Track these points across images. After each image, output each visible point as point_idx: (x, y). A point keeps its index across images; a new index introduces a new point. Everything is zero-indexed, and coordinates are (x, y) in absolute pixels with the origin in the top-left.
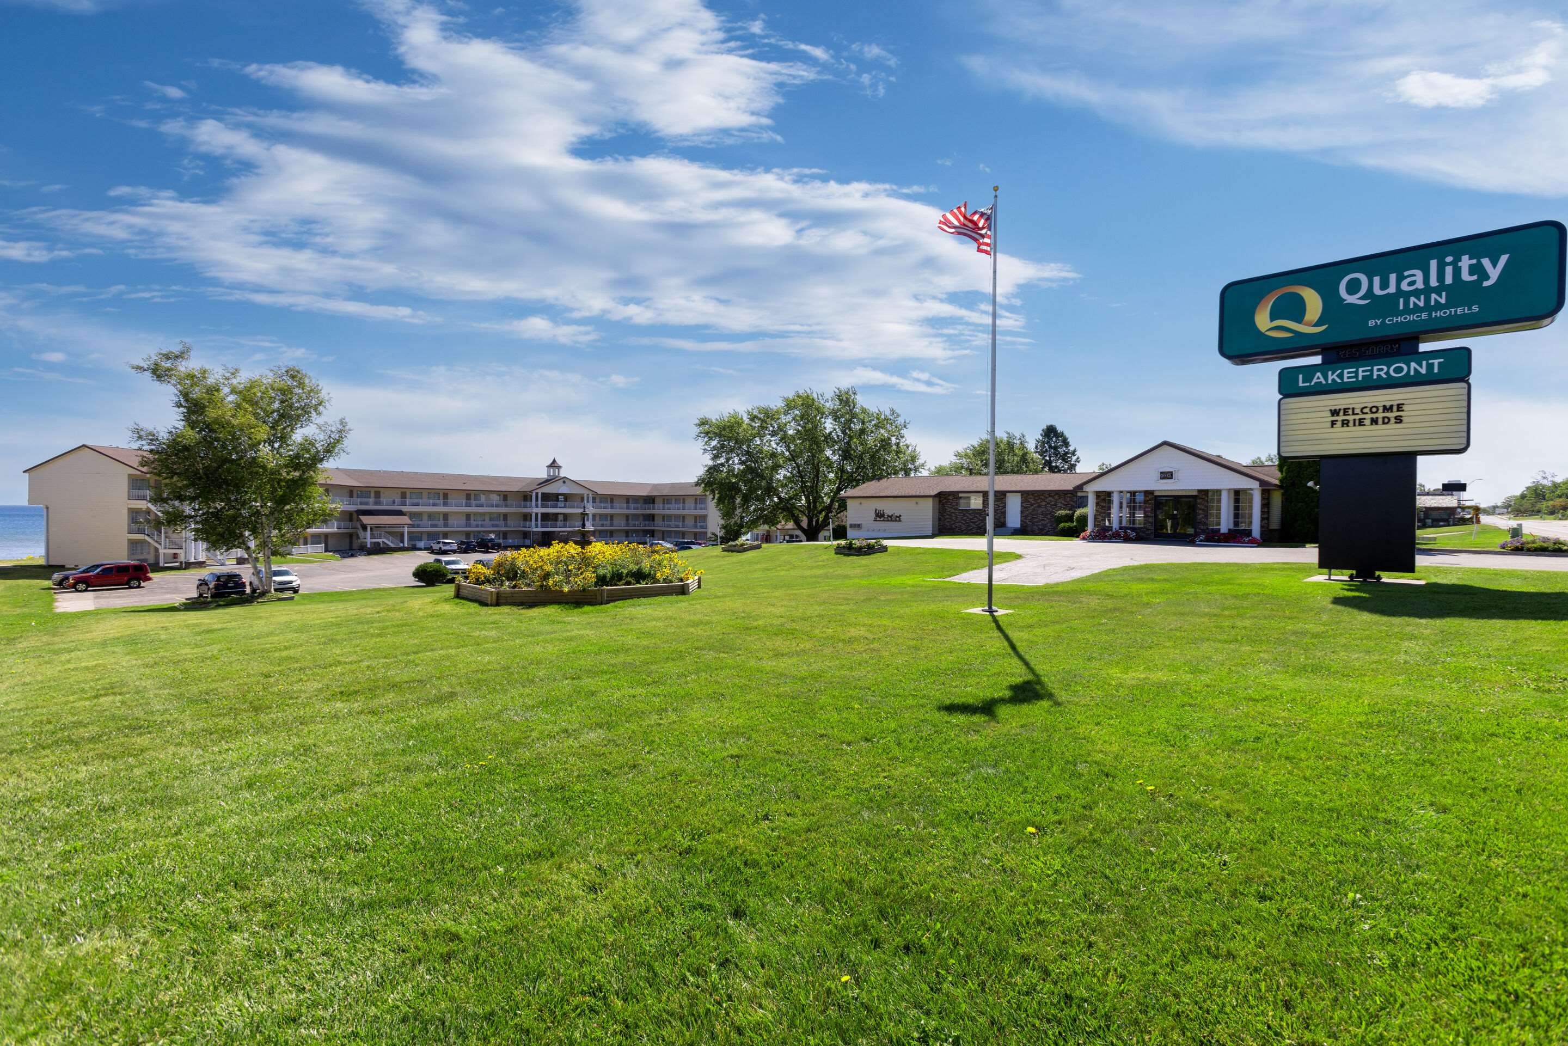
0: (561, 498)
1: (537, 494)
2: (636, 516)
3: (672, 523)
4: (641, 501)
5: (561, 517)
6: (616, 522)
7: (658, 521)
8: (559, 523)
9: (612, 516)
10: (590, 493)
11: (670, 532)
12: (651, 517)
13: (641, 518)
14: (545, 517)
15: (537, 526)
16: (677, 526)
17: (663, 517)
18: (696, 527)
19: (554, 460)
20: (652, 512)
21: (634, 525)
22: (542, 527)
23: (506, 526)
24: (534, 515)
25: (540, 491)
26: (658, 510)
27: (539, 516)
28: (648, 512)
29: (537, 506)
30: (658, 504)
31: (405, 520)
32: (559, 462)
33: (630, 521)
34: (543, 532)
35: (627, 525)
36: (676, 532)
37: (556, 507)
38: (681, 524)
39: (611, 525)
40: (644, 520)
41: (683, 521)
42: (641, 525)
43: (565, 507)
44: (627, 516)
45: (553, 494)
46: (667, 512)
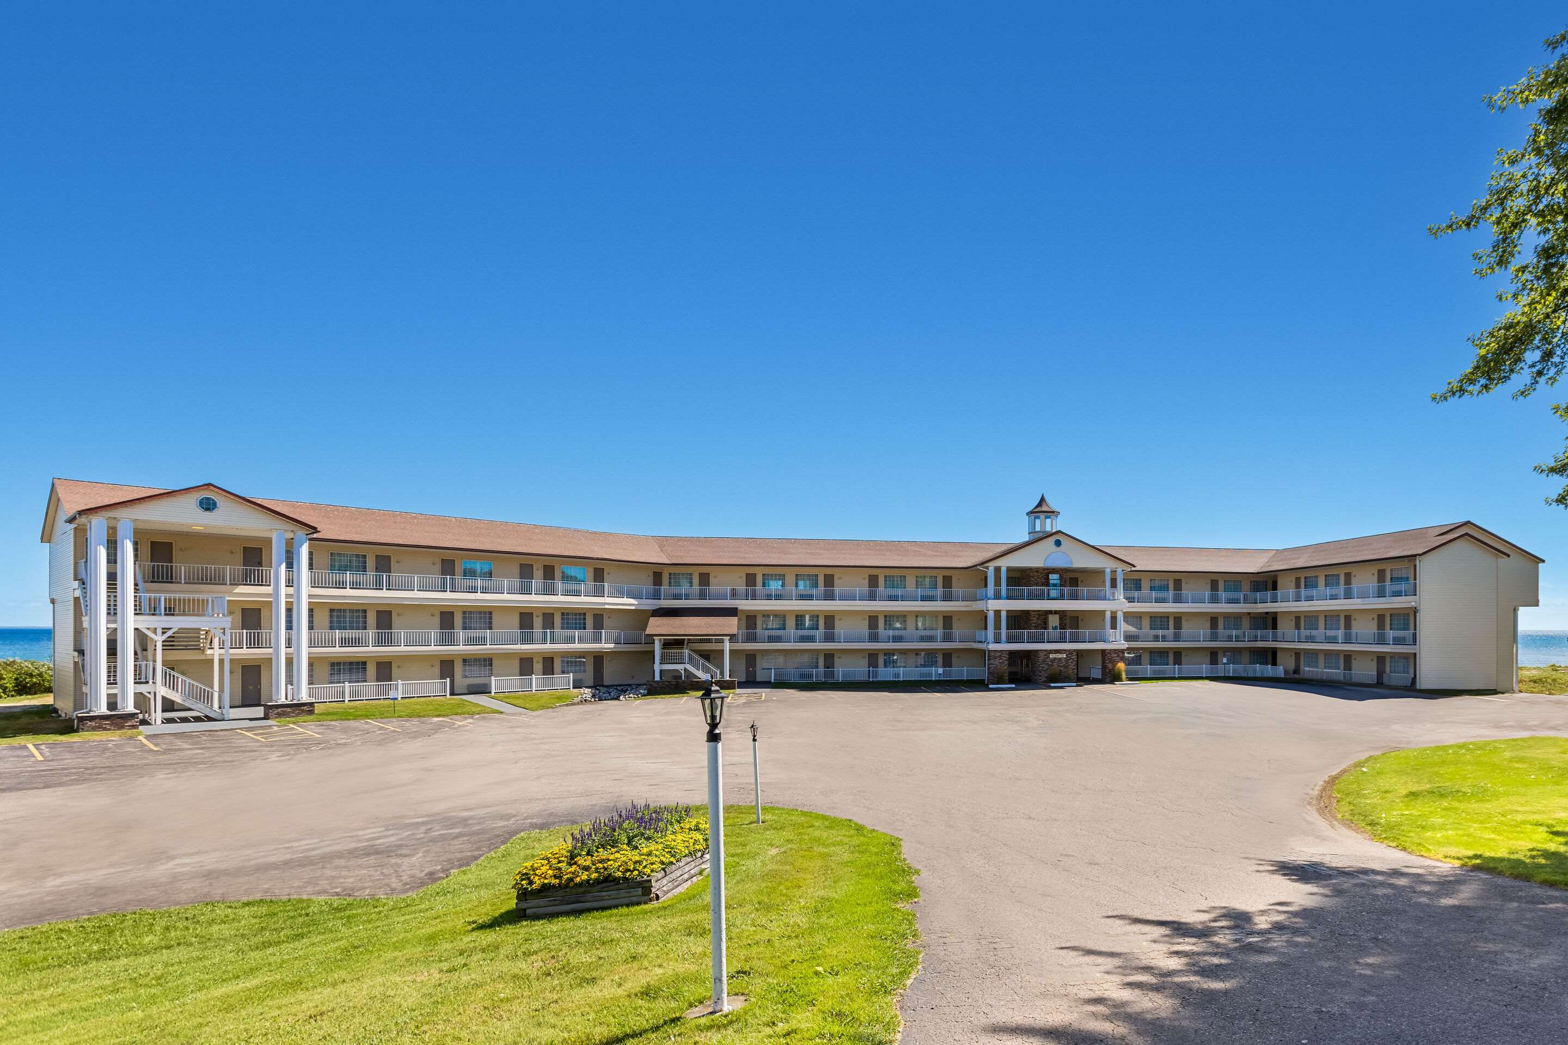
0: (1054, 578)
1: (998, 570)
2: (1233, 620)
3: (1320, 632)
4: (1246, 586)
5: (1054, 621)
6: (1186, 630)
7: (1286, 628)
8: (1052, 632)
9: (1178, 619)
10: (1120, 568)
11: (1315, 653)
12: (1270, 621)
13: (1246, 623)
14: (1018, 620)
15: (997, 641)
16: (1333, 640)
17: (1298, 619)
18: (1381, 640)
19: (1042, 500)
20: (1270, 607)
21: (1230, 639)
22: (1010, 640)
23: (947, 638)
24: (991, 615)
25: (1004, 563)
26: (1285, 605)
27: (1004, 615)
28: (1261, 608)
29: (997, 596)
30: (1286, 587)
31: (731, 625)
32: (1052, 504)
33: (1221, 631)
34: (1012, 654)
35: (1214, 637)
36: (1328, 653)
37: (1040, 597)
38: (1340, 633)
39: (1177, 638)
40: (1254, 627)
41: (1348, 626)
42: (1248, 639)
43: (1061, 597)
44: (1214, 620)
45: (1037, 570)
46: (1304, 606)
